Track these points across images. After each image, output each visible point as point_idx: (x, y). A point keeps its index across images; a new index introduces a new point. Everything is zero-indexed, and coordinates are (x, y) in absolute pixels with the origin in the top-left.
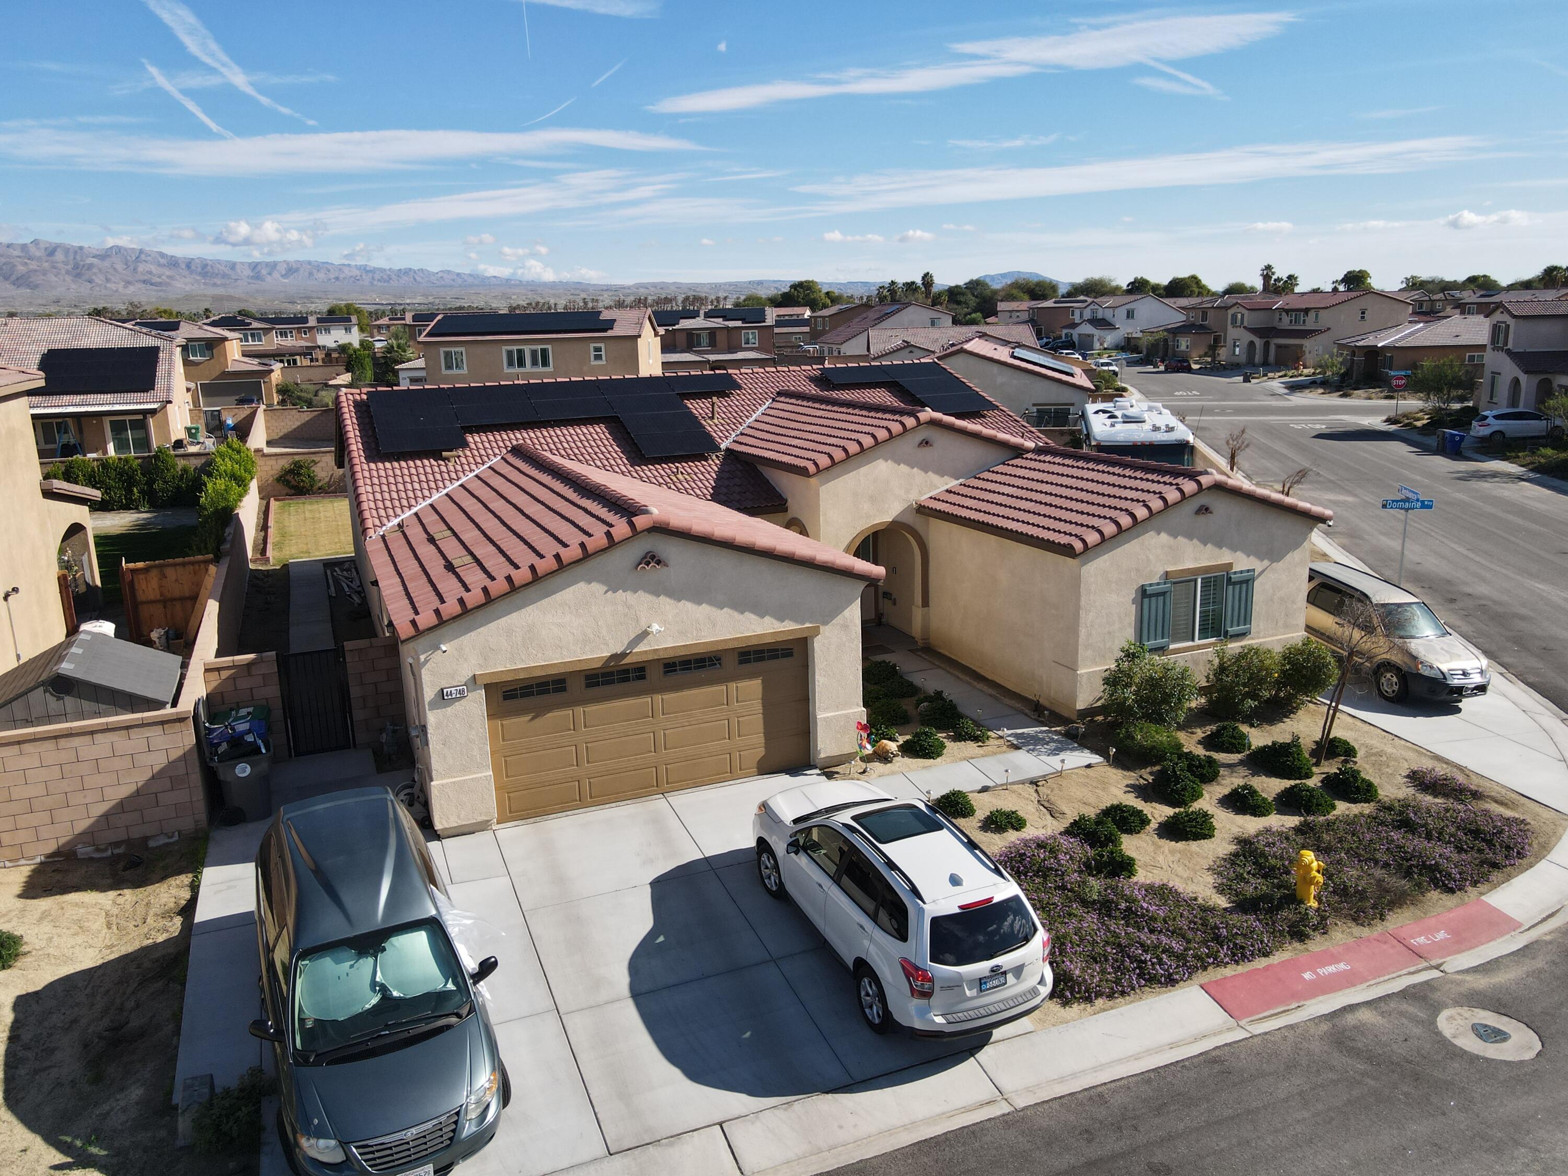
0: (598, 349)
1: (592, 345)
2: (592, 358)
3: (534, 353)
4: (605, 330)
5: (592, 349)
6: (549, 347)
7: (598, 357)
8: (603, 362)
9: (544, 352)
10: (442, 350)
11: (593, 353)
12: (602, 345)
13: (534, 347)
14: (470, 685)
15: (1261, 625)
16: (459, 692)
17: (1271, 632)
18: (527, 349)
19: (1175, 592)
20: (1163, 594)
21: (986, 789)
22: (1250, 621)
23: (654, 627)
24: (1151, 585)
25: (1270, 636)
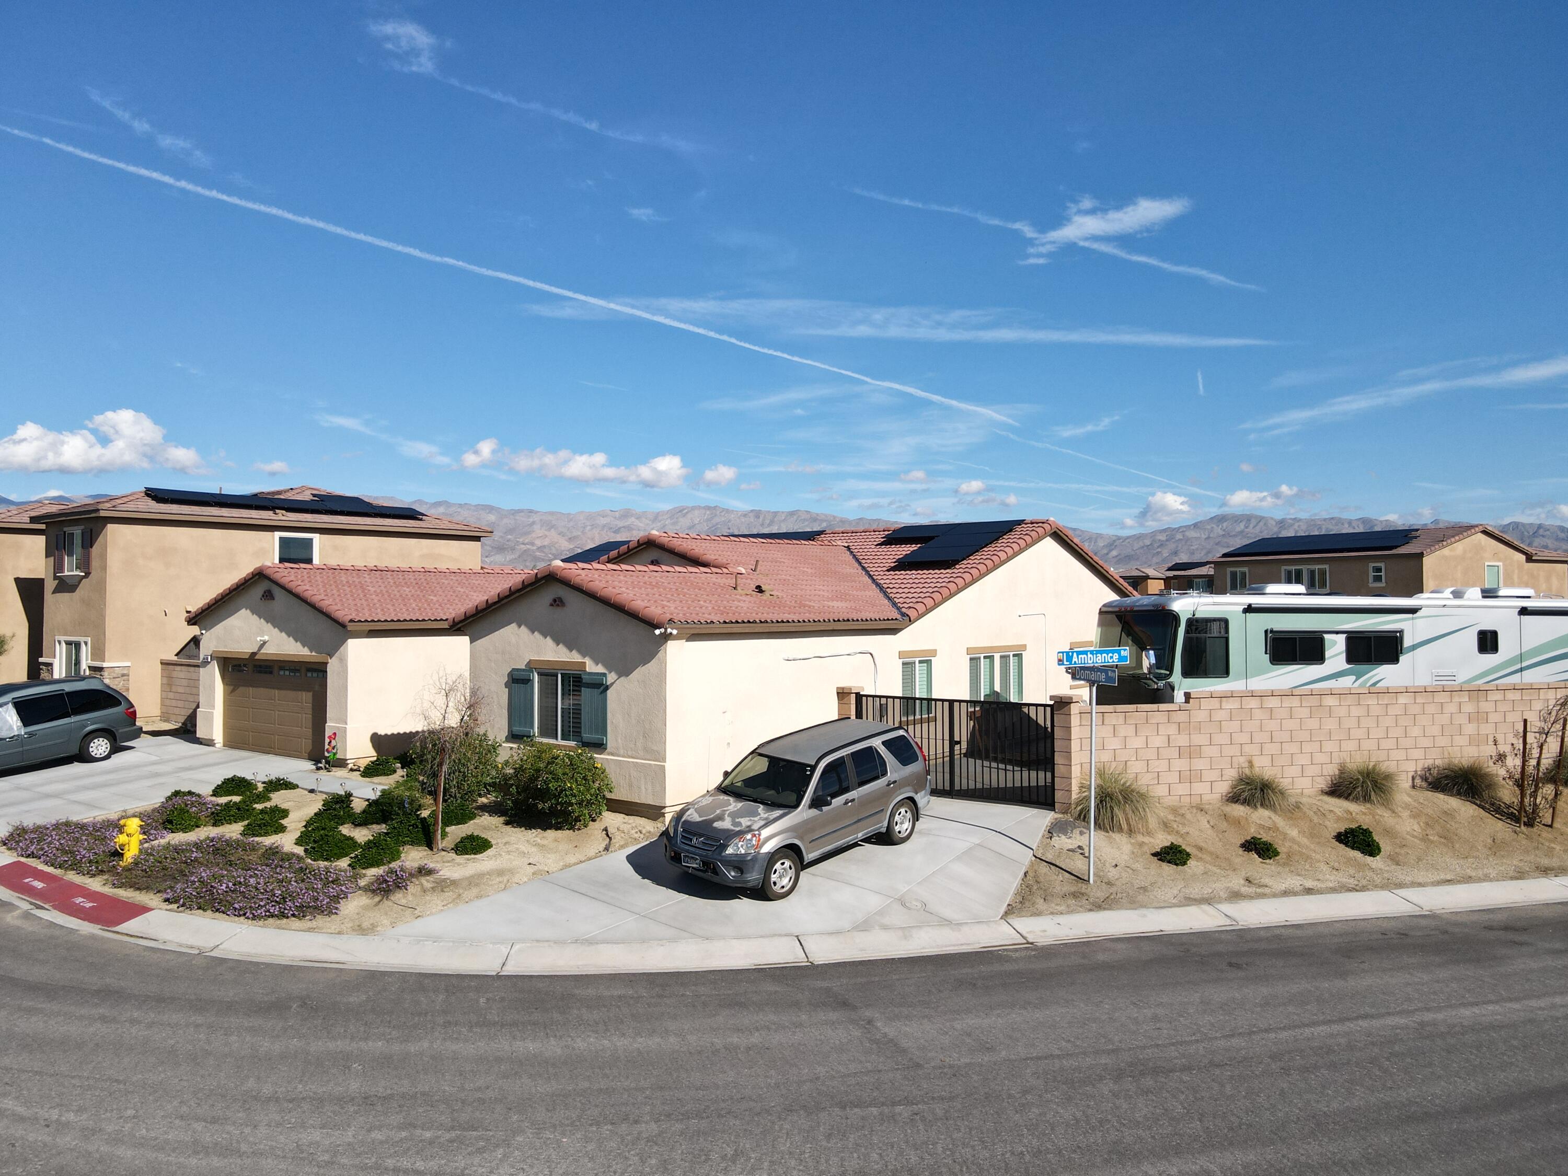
0: (1379, 570)
1: (1372, 565)
2: (1371, 579)
3: (1312, 573)
4: (1395, 548)
5: (1371, 570)
6: (1326, 567)
7: (1378, 579)
8: (1383, 584)
9: (1323, 573)
10: (1229, 570)
11: (1372, 574)
12: (1382, 565)
13: (1311, 567)
14: (211, 656)
15: (620, 740)
16: (207, 659)
17: (630, 753)
18: (1305, 568)
19: (540, 682)
20: (527, 681)
21: (312, 791)
22: (605, 734)
23: (266, 638)
24: (518, 670)
25: (629, 757)
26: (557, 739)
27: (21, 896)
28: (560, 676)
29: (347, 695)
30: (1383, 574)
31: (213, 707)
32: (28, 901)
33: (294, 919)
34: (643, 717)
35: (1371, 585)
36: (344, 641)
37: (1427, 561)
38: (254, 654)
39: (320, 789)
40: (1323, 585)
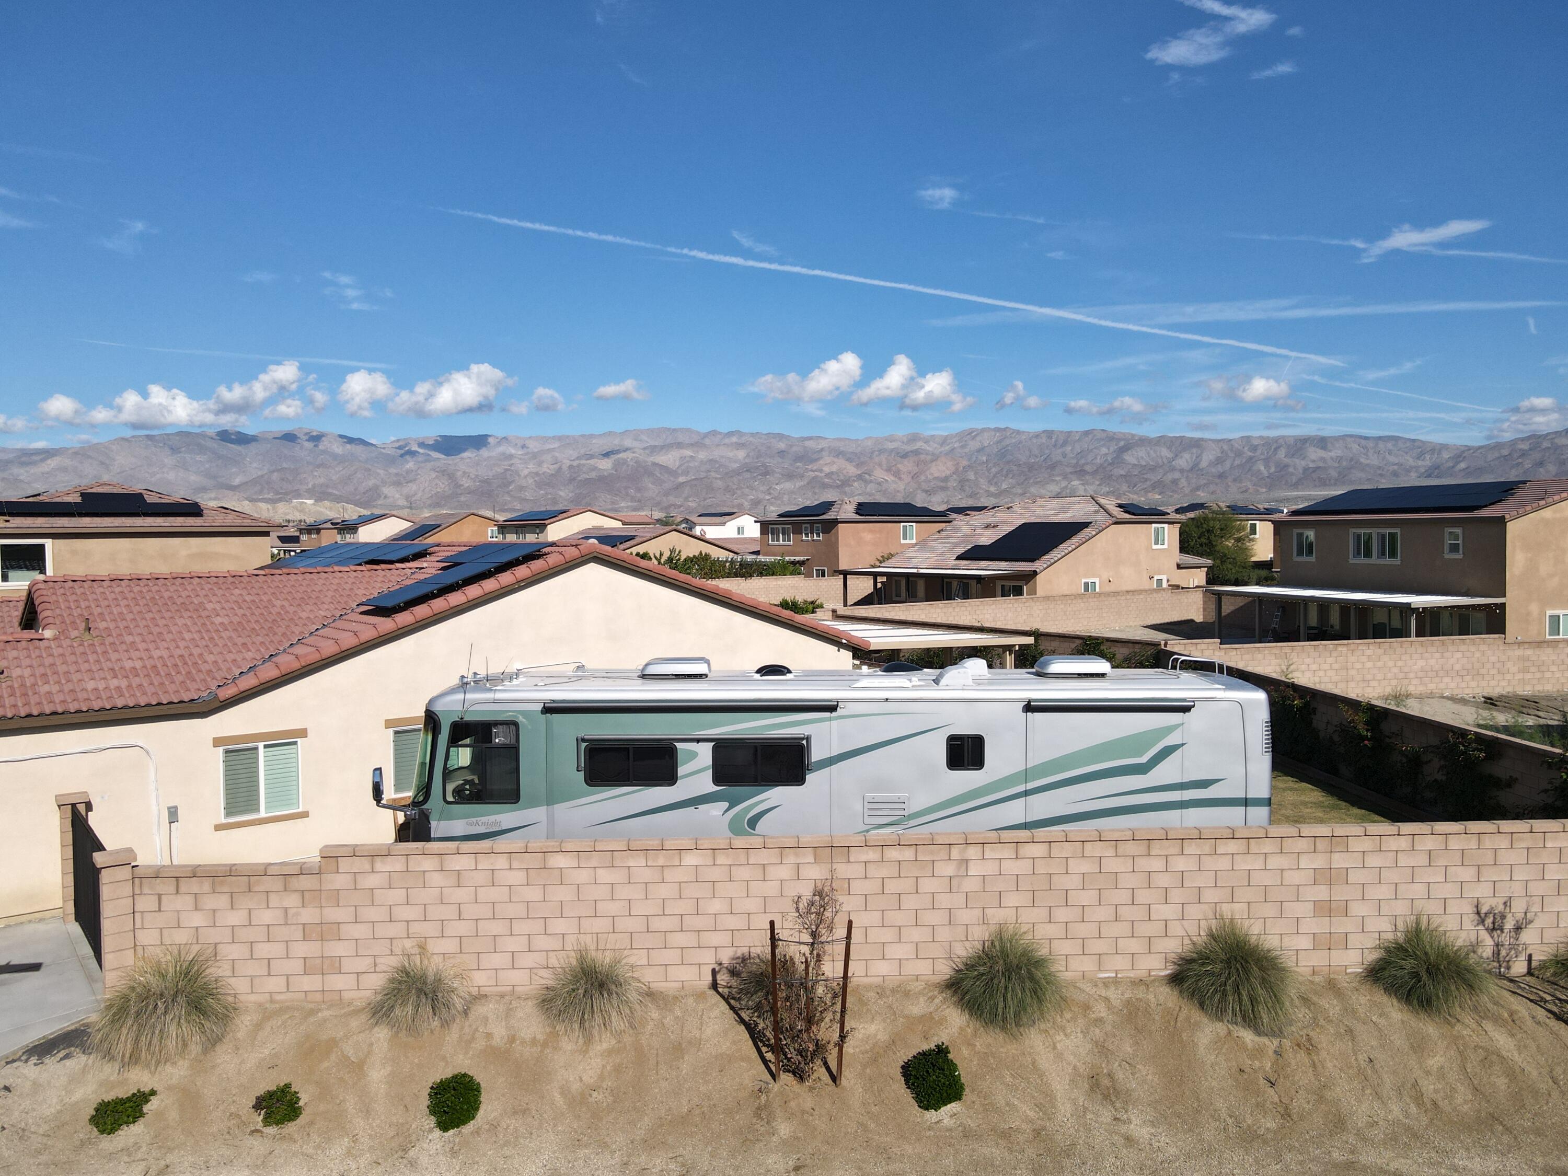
0: (1455, 537)
1: (1447, 530)
2: (1445, 548)
3: (1381, 539)
4: (1473, 509)
6: (1397, 530)
7: (1454, 548)
8: (1459, 556)
9: (1393, 537)
10: (1295, 532)
11: (1447, 542)
12: (1458, 531)
13: (1382, 531)
18: (1374, 533)
30: (1460, 542)
35: (1445, 557)
37: (1510, 529)
40: (1393, 554)
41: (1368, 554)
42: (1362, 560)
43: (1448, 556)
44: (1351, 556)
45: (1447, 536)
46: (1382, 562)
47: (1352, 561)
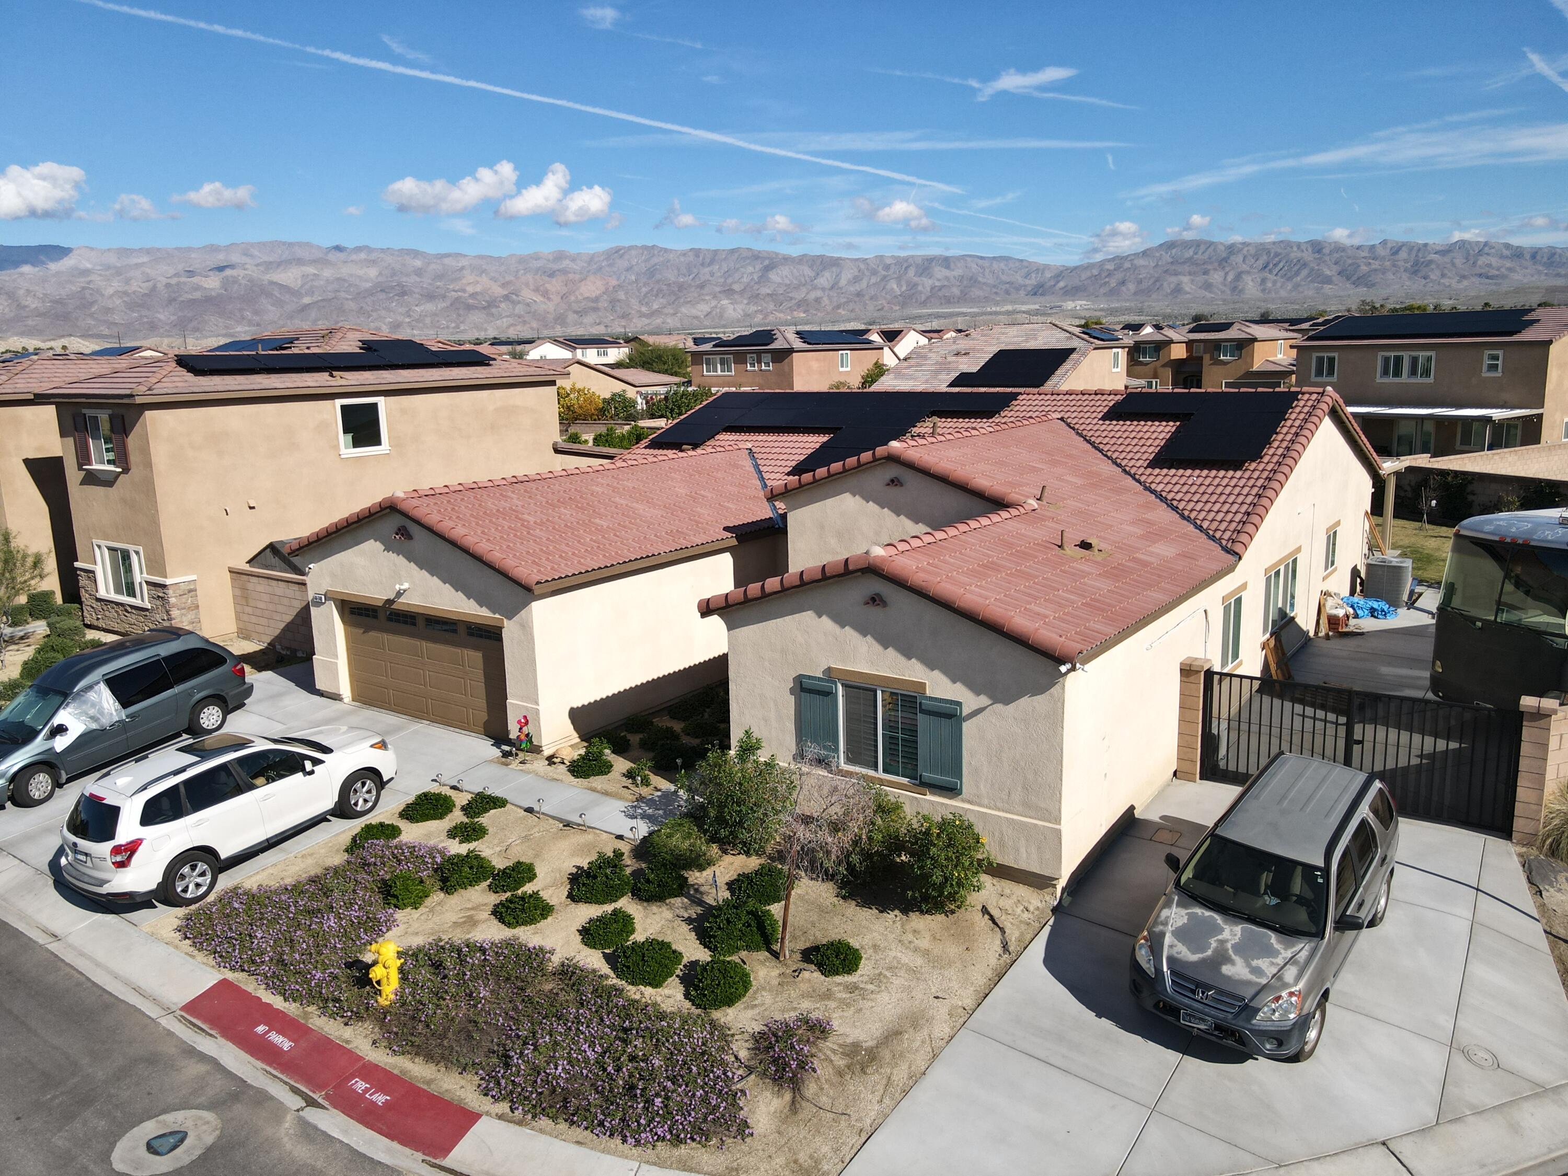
0: (1495, 358)
1: (1487, 353)
2: (1485, 368)
3: (1414, 360)
4: (1511, 334)
6: (1432, 354)
7: (1493, 367)
8: (1498, 374)
9: (1426, 360)
10: (1315, 355)
11: (1486, 363)
12: (1500, 353)
13: (1414, 354)
14: (325, 595)
15: (982, 787)
16: (321, 599)
17: (999, 805)
18: (1406, 356)
19: (847, 697)
20: (829, 694)
21: (530, 810)
22: (959, 774)
23: (406, 586)
24: (809, 677)
25: (999, 810)
26: (876, 769)
27: (268, 1069)
28: (879, 693)
29: (535, 670)
30: (1500, 362)
31: (336, 657)
32: (286, 1083)
33: (694, 1144)
34: (1022, 764)
35: (1484, 375)
36: (526, 604)
37: (1554, 349)
38: (390, 602)
39: (542, 810)
40: (1427, 373)
41: (1397, 373)
42: (1391, 380)
43: (1486, 374)
44: (1378, 375)
45: (1486, 357)
46: (1413, 380)
47: (1379, 380)
